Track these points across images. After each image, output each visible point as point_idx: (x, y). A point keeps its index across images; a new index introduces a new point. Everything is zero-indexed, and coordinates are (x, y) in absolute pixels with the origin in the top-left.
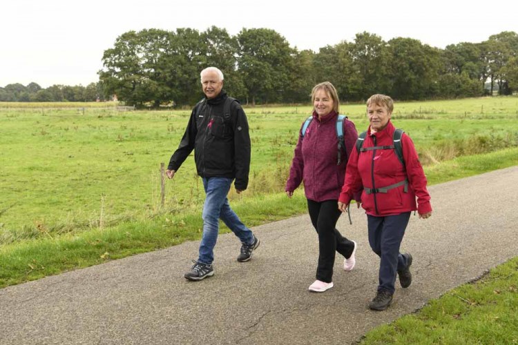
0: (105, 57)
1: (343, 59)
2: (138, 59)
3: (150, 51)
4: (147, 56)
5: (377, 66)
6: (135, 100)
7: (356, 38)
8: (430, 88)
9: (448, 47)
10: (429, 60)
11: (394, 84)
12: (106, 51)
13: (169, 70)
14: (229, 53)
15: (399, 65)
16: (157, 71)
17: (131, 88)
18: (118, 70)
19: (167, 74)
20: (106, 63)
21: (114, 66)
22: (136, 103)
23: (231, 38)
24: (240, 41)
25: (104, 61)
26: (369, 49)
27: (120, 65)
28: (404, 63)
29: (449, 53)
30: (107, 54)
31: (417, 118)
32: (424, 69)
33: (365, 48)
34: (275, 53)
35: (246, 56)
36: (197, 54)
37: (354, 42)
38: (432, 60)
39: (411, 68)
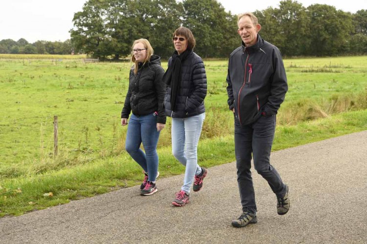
0: (74, 19)
1: (269, 22)
2: (101, 20)
3: (112, 14)
4: (109, 18)
5: (298, 28)
6: (99, 54)
7: (280, 4)
8: (342, 46)
9: (358, 12)
10: (341, 23)
11: (312, 43)
12: (76, 14)
13: (127, 30)
14: (175, 16)
15: (315, 27)
16: (117, 31)
17: (95, 44)
18: (85, 29)
19: (125, 33)
20: (75, 23)
21: (82, 26)
22: (99, 56)
23: (178, 4)
24: (185, 7)
25: (74, 22)
26: (291, 14)
27: (86, 25)
28: (320, 25)
29: (359, 17)
30: (77, 16)
31: (326, 71)
32: (337, 30)
33: (288, 13)
34: (213, 16)
35: (189, 19)
36: (150, 16)
37: (279, 8)
38: (344, 23)
39: (326, 29)
